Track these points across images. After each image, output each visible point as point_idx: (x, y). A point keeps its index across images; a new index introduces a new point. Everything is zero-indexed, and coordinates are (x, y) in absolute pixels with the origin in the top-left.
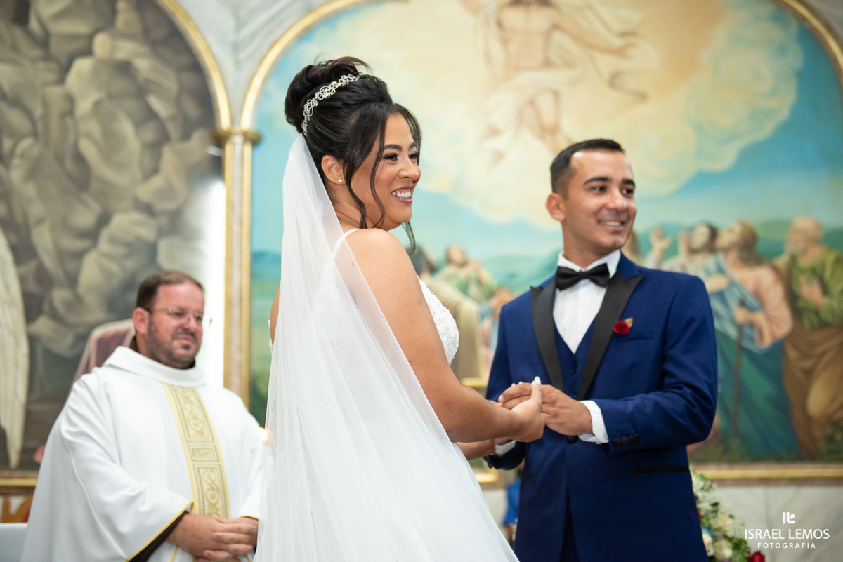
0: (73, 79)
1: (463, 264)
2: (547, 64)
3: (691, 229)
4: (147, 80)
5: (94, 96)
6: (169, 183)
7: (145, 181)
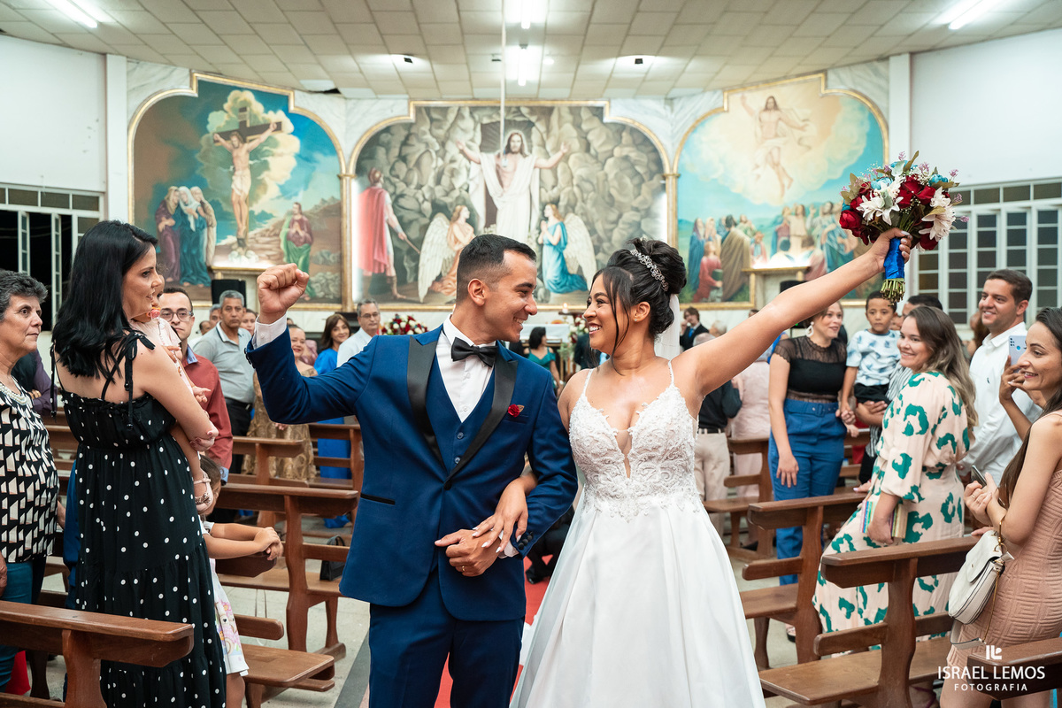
0: (607, 168)
1: (745, 222)
2: (776, 136)
3: (824, 204)
4: (635, 161)
5: (615, 171)
6: (645, 198)
7: (635, 199)
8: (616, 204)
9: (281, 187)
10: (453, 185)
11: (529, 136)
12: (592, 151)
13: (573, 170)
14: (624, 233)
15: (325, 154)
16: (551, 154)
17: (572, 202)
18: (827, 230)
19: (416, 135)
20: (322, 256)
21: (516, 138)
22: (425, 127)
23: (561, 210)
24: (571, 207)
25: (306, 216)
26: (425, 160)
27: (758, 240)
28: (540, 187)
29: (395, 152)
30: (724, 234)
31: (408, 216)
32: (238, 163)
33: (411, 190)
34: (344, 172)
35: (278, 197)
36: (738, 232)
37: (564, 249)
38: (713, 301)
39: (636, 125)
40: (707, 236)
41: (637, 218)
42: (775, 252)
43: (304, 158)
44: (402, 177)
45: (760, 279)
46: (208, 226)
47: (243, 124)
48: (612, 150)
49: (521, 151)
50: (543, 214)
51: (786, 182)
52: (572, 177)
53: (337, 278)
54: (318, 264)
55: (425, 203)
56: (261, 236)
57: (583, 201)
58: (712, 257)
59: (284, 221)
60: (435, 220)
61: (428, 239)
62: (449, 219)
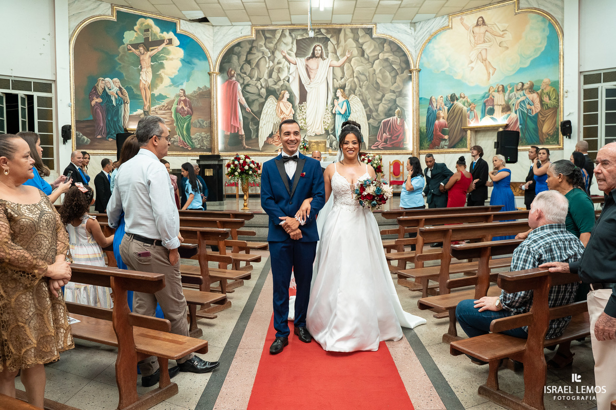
0: (375, 66)
1: (464, 98)
3: (517, 84)
4: (393, 61)
5: (380, 68)
6: (398, 85)
7: (392, 85)
8: (380, 88)
9: (172, 79)
10: (280, 78)
11: (326, 47)
12: (366, 56)
13: (354, 68)
14: (386, 106)
15: (200, 60)
16: (340, 58)
17: (354, 87)
18: (519, 101)
19: (256, 47)
20: (199, 122)
21: (318, 48)
22: (262, 43)
23: (347, 92)
24: (353, 91)
25: (188, 98)
26: (262, 62)
27: (472, 109)
28: (333, 79)
29: (243, 58)
30: (449, 105)
31: (252, 97)
32: (144, 64)
33: (253, 82)
34: (212, 71)
35: (170, 86)
36: (459, 104)
37: (348, 116)
38: (442, 148)
39: (392, 39)
40: (438, 107)
41: (394, 97)
42: (484, 116)
43: (187, 62)
44: (247, 74)
45: (473, 134)
46: (125, 103)
47: (147, 39)
48: (378, 55)
49: (321, 56)
50: (335, 95)
51: (491, 71)
52: (353, 72)
53: (208, 136)
54: (196, 127)
55: (262, 89)
56: (159, 110)
57: (360, 87)
58: (442, 120)
59: (174, 100)
60: (269, 99)
61: (264, 111)
62: (277, 99)
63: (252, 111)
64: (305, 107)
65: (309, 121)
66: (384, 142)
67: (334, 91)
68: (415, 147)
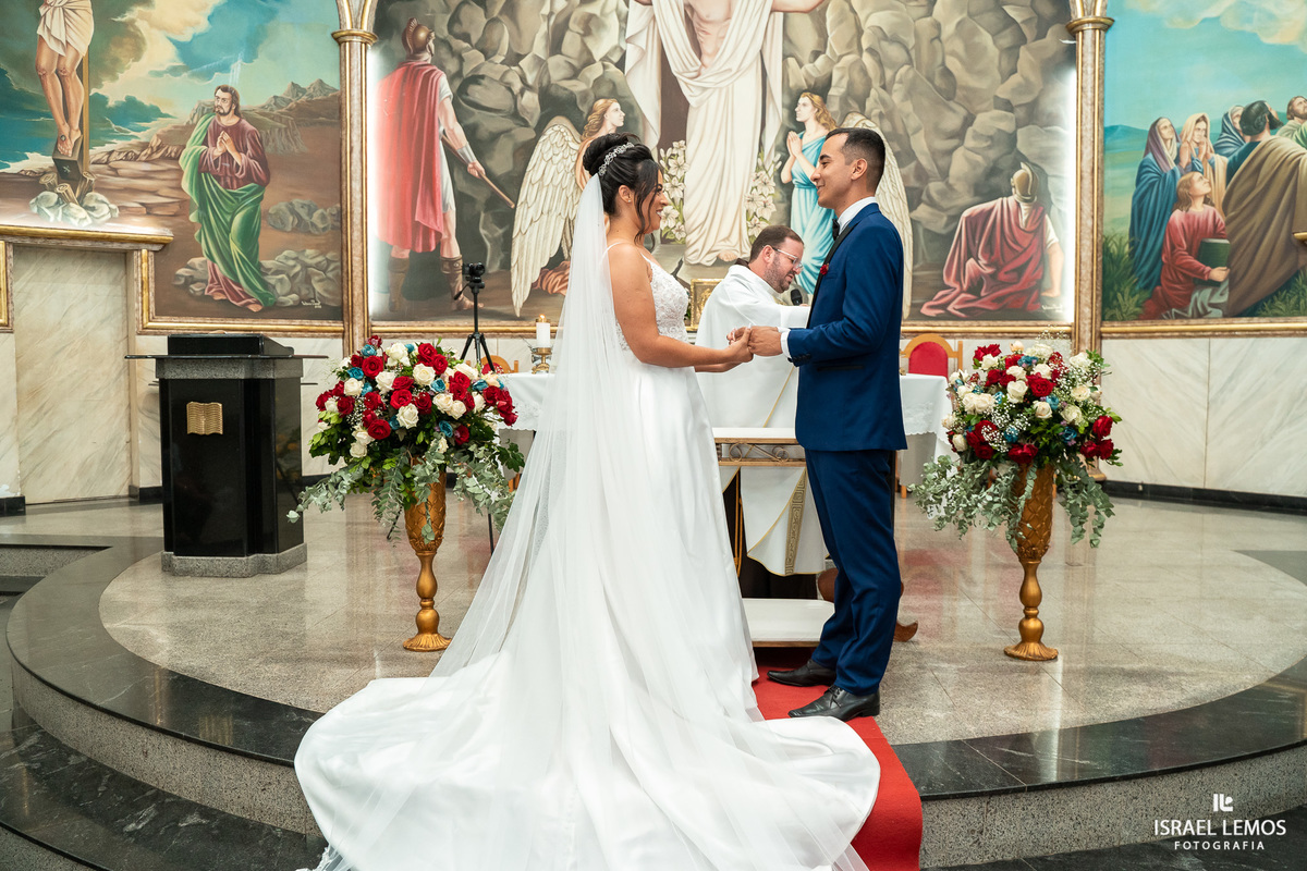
0: (938, 9)
5: (957, 19)
6: (1026, 80)
7: (1003, 82)
8: (959, 93)
10: (589, 53)
13: (861, 17)
14: (979, 158)
17: (859, 88)
20: (293, 212)
25: (251, 121)
28: (785, 57)
30: (1236, 150)
31: (490, 124)
33: (495, 68)
34: (348, 27)
36: (1281, 142)
38: (1200, 315)
41: (1007, 125)
44: (475, 38)
50: (793, 114)
52: (860, 32)
53: (329, 262)
54: (282, 230)
55: (527, 94)
56: (127, 159)
57: (884, 87)
58: (1199, 209)
59: (190, 127)
60: (549, 132)
61: (533, 174)
62: (580, 130)
63: (489, 173)
64: (680, 159)
65: (695, 210)
66: (969, 291)
67: (787, 101)
68: (1087, 311)
